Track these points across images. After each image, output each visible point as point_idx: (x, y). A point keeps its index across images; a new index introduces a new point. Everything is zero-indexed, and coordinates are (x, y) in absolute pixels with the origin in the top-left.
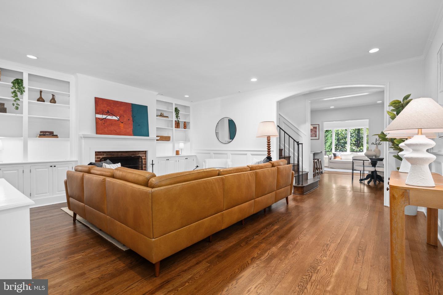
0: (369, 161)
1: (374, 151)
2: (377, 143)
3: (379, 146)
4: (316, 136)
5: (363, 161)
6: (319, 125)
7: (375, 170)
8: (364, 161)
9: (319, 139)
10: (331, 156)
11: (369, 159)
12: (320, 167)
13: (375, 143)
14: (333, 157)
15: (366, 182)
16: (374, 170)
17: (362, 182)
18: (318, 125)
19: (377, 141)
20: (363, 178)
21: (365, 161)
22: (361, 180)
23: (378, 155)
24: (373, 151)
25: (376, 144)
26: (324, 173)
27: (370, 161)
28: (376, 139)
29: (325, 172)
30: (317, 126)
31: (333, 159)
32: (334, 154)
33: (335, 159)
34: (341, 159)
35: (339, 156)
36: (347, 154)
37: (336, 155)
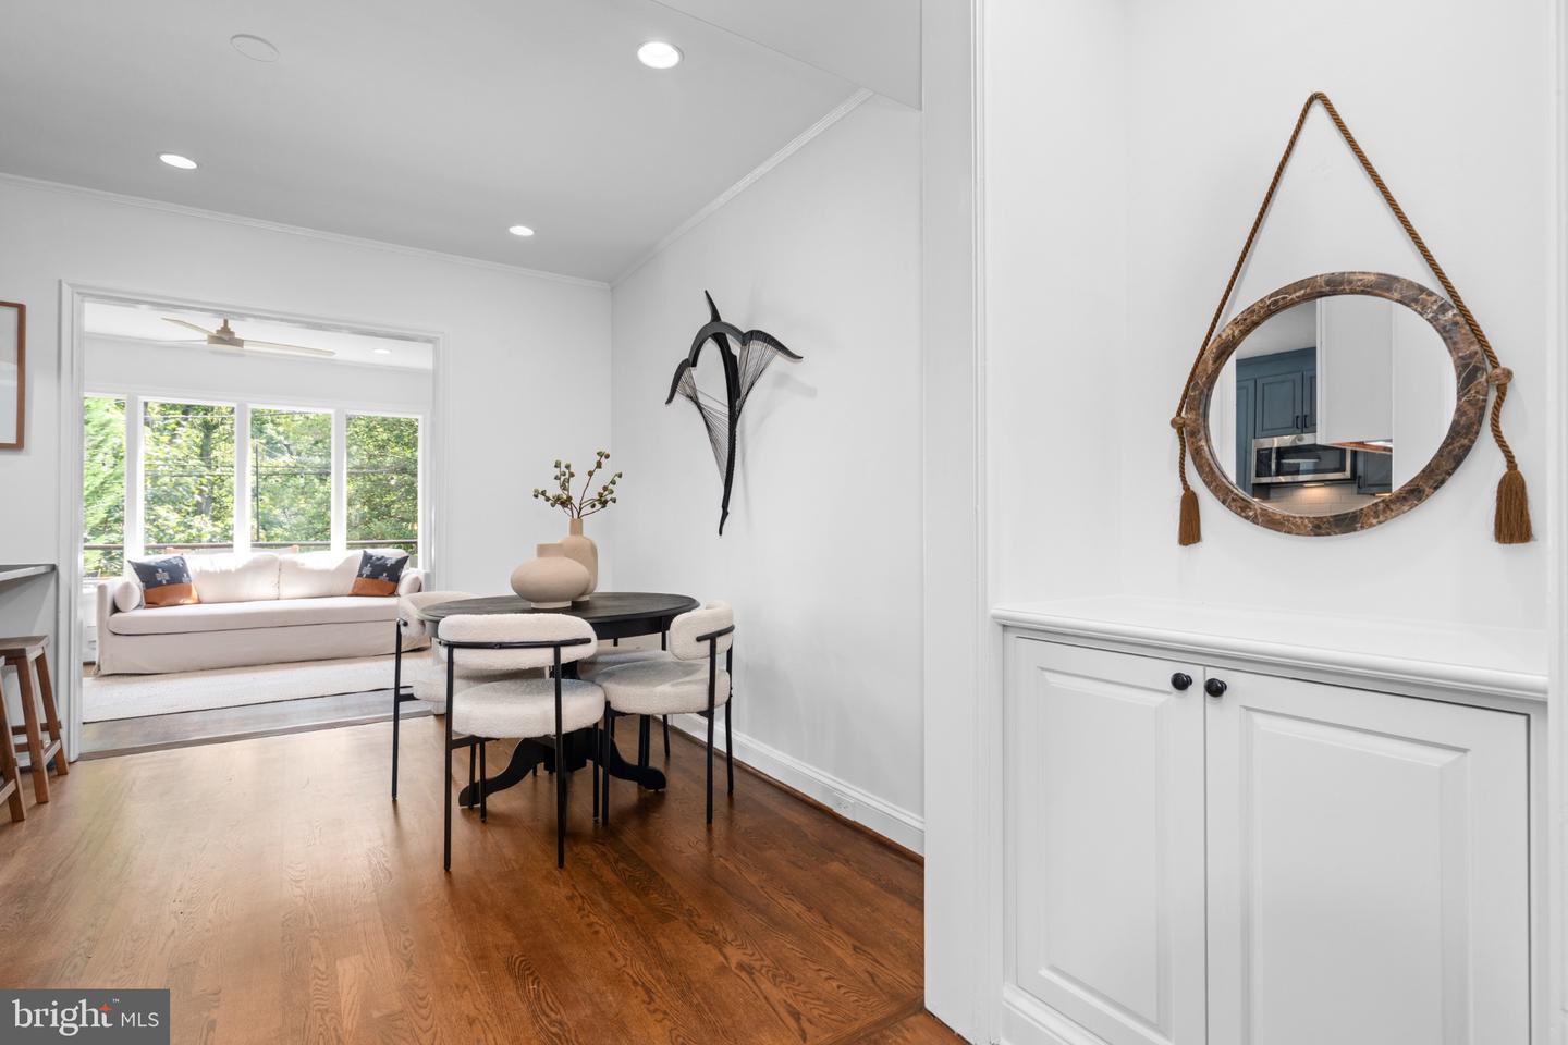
5: (550, 653)
8: (558, 646)
9: (19, 447)
10: (124, 585)
11: (588, 629)
14: (136, 594)
20: (488, 778)
21: (564, 652)
22: (474, 794)
31: (139, 606)
32: (146, 573)
33: (150, 603)
34: (200, 602)
35: (181, 582)
36: (240, 566)
37: (163, 577)
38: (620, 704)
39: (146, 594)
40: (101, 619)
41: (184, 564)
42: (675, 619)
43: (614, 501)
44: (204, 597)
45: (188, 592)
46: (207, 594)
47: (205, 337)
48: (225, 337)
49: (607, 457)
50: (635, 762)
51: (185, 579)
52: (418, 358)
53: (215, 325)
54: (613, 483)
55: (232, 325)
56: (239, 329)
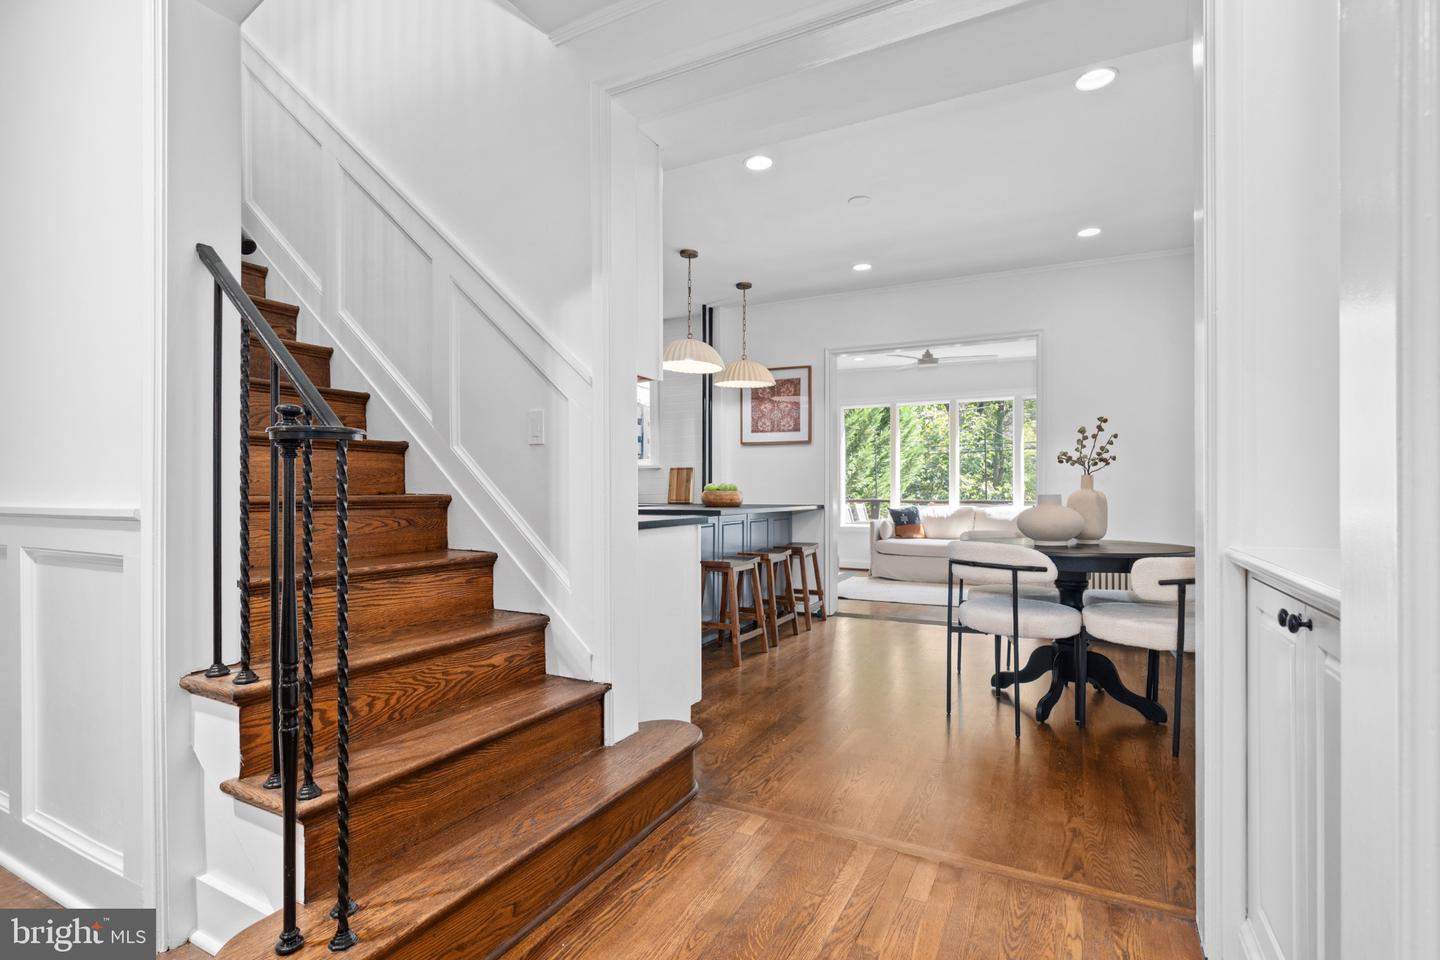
0: (1044, 570)
1: (1068, 506)
2: (1086, 452)
3: (1101, 474)
4: (797, 428)
5: (1009, 574)
6: (809, 368)
7: (1083, 628)
8: (1015, 570)
9: (809, 442)
10: (884, 523)
11: (1044, 560)
12: (812, 585)
13: (1075, 456)
14: (890, 529)
15: (1031, 693)
16: (1074, 631)
17: (1006, 697)
18: (806, 371)
19: (1089, 443)
20: (1012, 669)
21: (1021, 575)
22: (1001, 680)
23: (1092, 528)
24: (1064, 502)
25: (1080, 461)
26: (838, 614)
27: (1053, 572)
28: (1082, 431)
29: (843, 607)
30: (802, 375)
31: (891, 538)
32: (896, 515)
33: (898, 535)
34: (926, 537)
35: (914, 523)
36: (949, 514)
37: (904, 519)
38: (1092, 631)
39: (896, 530)
40: (872, 542)
41: (917, 511)
42: (1136, 563)
43: (1114, 458)
44: (930, 534)
45: (917, 530)
46: (930, 533)
47: (916, 361)
48: (928, 358)
49: (1106, 421)
50: (1143, 694)
51: (917, 521)
52: (1026, 349)
53: (920, 354)
54: (1111, 443)
55: (931, 351)
56: (936, 353)
